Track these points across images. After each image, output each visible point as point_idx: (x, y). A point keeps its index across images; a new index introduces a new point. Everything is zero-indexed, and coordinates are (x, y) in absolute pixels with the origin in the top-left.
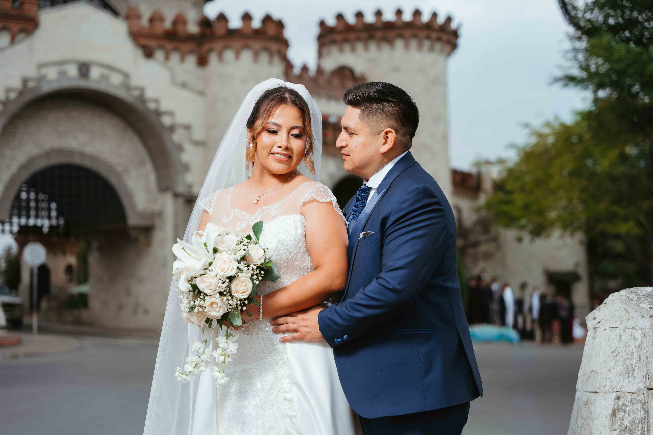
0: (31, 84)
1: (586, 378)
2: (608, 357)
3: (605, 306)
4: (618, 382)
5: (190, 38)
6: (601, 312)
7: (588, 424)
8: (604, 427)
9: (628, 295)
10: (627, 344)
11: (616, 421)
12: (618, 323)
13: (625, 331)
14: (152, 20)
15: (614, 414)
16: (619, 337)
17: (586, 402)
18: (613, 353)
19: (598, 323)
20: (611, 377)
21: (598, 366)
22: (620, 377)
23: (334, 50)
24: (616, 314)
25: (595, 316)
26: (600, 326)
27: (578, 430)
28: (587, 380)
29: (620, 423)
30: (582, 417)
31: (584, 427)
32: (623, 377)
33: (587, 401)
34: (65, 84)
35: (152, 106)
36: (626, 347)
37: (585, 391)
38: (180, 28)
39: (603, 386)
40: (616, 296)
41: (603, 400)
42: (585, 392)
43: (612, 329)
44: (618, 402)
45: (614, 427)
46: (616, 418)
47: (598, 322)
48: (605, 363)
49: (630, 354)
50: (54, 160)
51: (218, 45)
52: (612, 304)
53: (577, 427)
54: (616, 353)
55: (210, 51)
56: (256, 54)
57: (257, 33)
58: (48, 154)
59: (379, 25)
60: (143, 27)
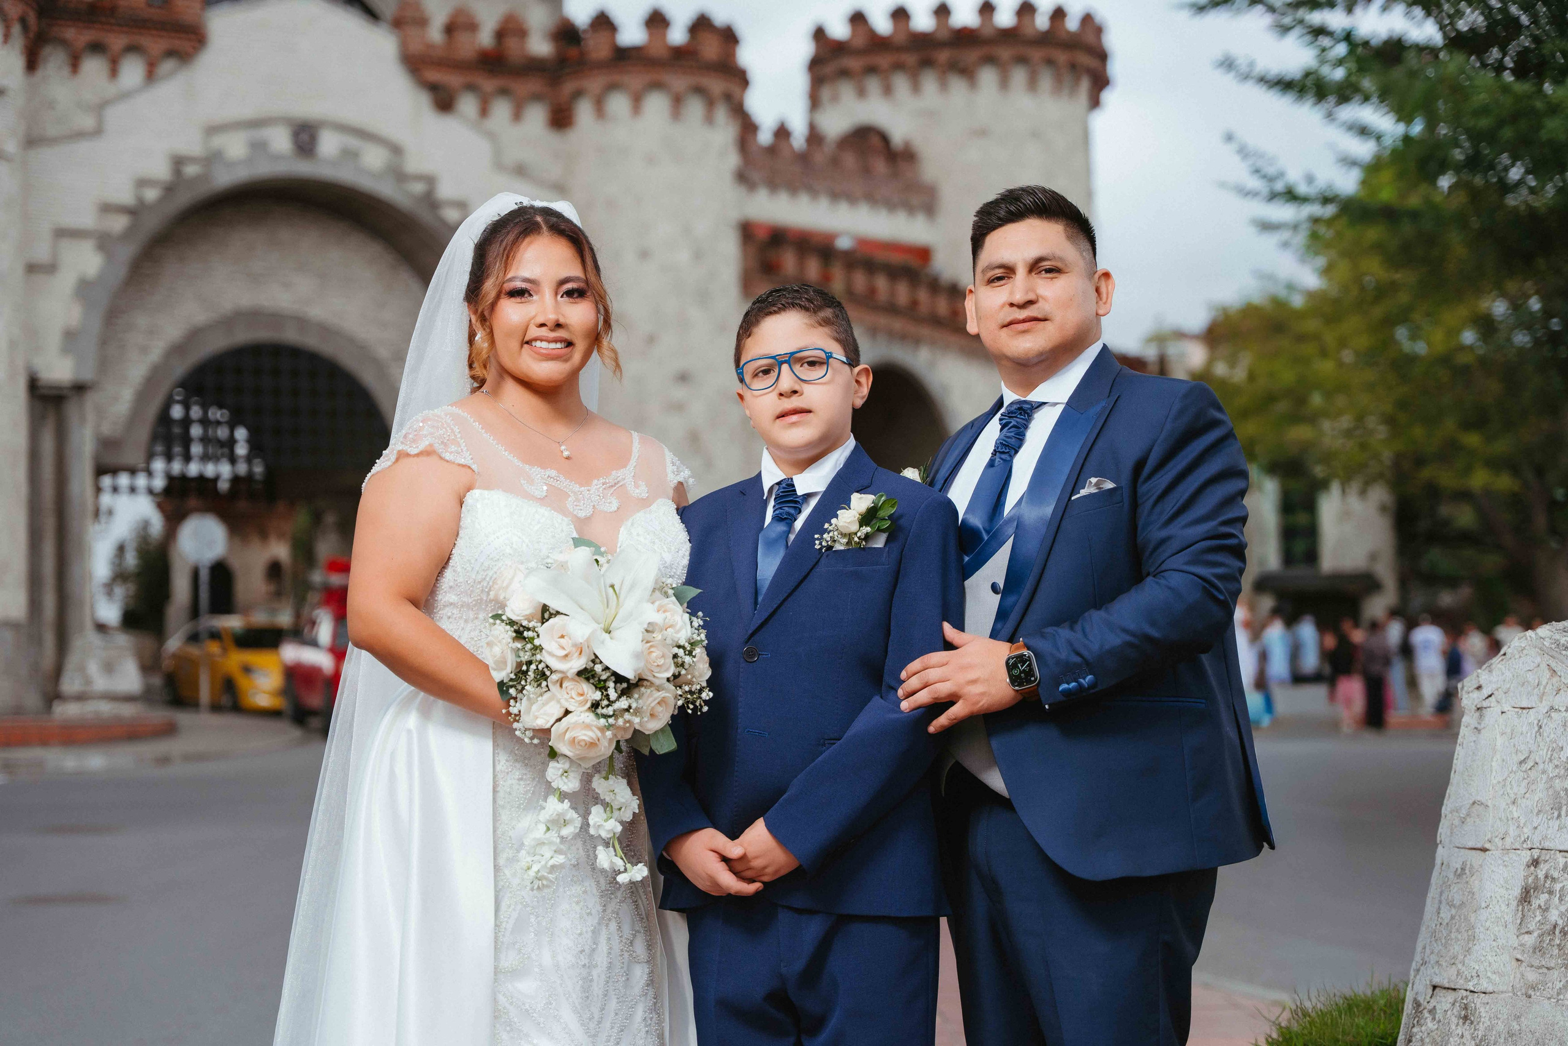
0: (191, 170)
1: (1461, 818)
2: (1511, 773)
3: (1502, 660)
4: (1536, 828)
5: (534, 67)
6: (1494, 673)
7: (1465, 919)
8: (1503, 926)
9: (1557, 636)
10: (1554, 745)
11: (1530, 913)
12: (1535, 698)
13: (1551, 717)
14: (450, 29)
15: (1525, 896)
16: (1536, 729)
17: (1459, 870)
18: (1523, 765)
19: (1487, 698)
20: (1519, 817)
21: (1489, 791)
22: (1540, 816)
23: (846, 90)
24: (1530, 679)
25: (1479, 682)
26: (1492, 705)
27: (1442, 931)
28: (1463, 822)
29: (1541, 917)
30: (1451, 905)
31: (1457, 924)
32: (1545, 816)
33: (1463, 869)
34: (264, 169)
35: (452, 215)
36: (1553, 750)
37: (1457, 845)
38: (512, 44)
39: (1500, 836)
40: (1529, 638)
41: (1501, 867)
42: (1457, 850)
43: (1520, 711)
44: (1535, 871)
45: (1527, 927)
46: (1531, 906)
47: (1486, 696)
48: (1505, 785)
49: (1562, 767)
50: (243, 336)
51: (594, 83)
52: (1520, 657)
53: (1441, 924)
54: (1530, 763)
55: (578, 94)
56: (677, 101)
57: (680, 55)
58: (229, 321)
59: (944, 35)
60: (430, 46)
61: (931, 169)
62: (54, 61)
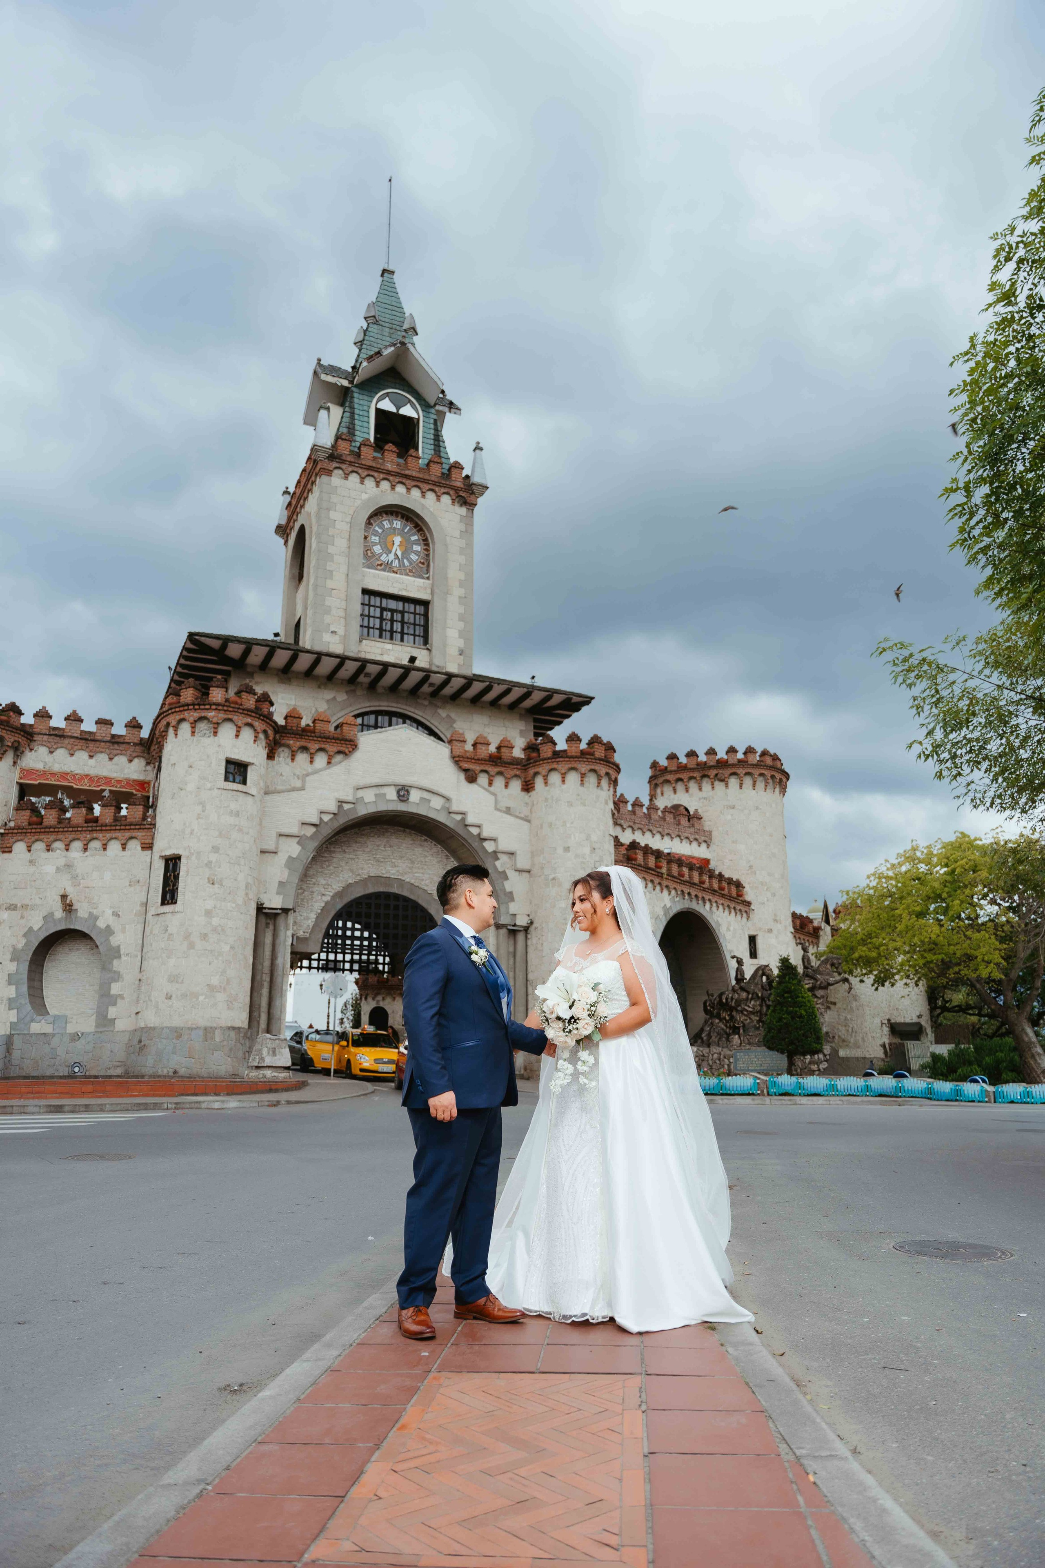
0: (346, 807)
5: (515, 762)
14: (476, 744)
23: (668, 789)
34: (382, 807)
35: (474, 831)
38: (505, 752)
50: (371, 890)
51: (543, 769)
55: (536, 775)
56: (583, 776)
57: (583, 755)
58: (364, 882)
59: (712, 764)
60: (466, 751)
61: (707, 825)
62: (283, 755)
